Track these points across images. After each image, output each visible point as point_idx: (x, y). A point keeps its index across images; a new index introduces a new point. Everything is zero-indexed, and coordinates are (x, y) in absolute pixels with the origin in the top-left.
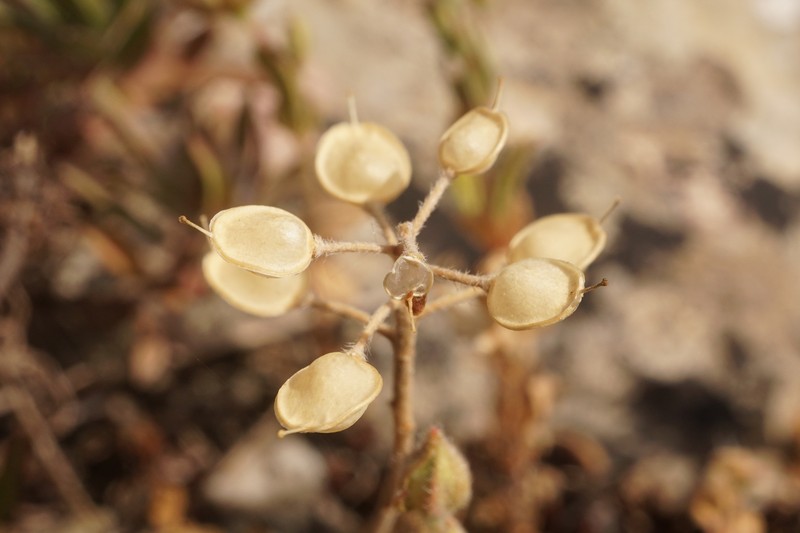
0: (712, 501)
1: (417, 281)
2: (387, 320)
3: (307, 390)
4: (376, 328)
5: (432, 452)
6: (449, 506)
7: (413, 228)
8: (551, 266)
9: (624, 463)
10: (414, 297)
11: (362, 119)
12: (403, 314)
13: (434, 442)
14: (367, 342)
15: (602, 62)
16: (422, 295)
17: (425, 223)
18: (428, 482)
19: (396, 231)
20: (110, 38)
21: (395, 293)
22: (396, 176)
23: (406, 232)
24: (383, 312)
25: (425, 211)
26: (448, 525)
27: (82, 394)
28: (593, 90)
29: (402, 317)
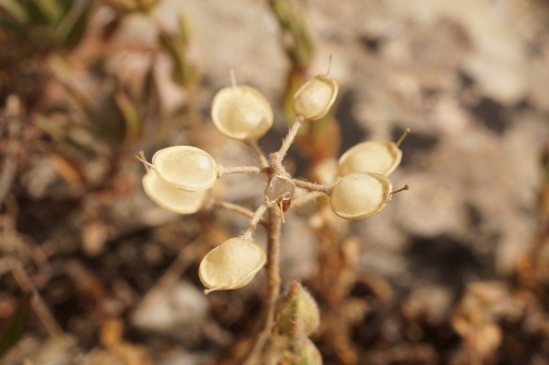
0: (467, 318)
1: (285, 190)
2: (264, 215)
3: (219, 262)
4: (258, 221)
5: (295, 297)
6: (306, 331)
7: (280, 155)
8: (370, 177)
9: (404, 293)
10: (284, 201)
11: (239, 84)
12: (273, 210)
13: (296, 291)
14: (253, 229)
15: (375, 26)
16: (288, 199)
17: (287, 152)
18: (292, 316)
19: (268, 158)
20: (61, 30)
21: (271, 199)
22: (264, 121)
23: (275, 159)
24: (261, 210)
25: (286, 145)
26: (304, 342)
27: (51, 259)
28: (371, 44)
29: (273, 212)
